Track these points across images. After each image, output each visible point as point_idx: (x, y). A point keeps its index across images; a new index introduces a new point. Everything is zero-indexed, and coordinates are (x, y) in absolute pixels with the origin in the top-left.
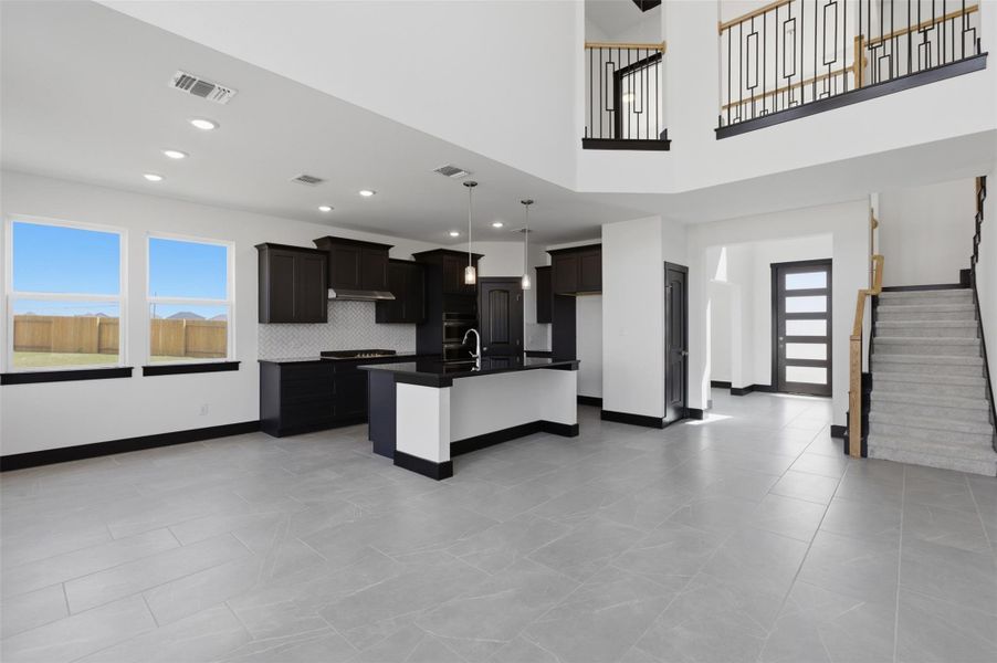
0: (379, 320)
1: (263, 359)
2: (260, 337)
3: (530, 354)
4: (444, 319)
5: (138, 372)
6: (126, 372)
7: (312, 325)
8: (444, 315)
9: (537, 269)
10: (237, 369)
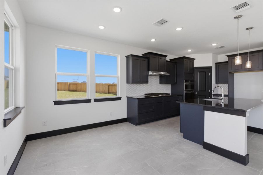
0: (161, 83)
1: (128, 96)
2: (127, 89)
3: (214, 95)
4: (184, 82)
5: (92, 101)
6: (89, 101)
7: (142, 84)
8: (184, 80)
9: (216, 63)
10: (120, 100)
